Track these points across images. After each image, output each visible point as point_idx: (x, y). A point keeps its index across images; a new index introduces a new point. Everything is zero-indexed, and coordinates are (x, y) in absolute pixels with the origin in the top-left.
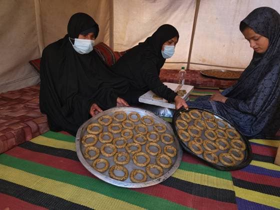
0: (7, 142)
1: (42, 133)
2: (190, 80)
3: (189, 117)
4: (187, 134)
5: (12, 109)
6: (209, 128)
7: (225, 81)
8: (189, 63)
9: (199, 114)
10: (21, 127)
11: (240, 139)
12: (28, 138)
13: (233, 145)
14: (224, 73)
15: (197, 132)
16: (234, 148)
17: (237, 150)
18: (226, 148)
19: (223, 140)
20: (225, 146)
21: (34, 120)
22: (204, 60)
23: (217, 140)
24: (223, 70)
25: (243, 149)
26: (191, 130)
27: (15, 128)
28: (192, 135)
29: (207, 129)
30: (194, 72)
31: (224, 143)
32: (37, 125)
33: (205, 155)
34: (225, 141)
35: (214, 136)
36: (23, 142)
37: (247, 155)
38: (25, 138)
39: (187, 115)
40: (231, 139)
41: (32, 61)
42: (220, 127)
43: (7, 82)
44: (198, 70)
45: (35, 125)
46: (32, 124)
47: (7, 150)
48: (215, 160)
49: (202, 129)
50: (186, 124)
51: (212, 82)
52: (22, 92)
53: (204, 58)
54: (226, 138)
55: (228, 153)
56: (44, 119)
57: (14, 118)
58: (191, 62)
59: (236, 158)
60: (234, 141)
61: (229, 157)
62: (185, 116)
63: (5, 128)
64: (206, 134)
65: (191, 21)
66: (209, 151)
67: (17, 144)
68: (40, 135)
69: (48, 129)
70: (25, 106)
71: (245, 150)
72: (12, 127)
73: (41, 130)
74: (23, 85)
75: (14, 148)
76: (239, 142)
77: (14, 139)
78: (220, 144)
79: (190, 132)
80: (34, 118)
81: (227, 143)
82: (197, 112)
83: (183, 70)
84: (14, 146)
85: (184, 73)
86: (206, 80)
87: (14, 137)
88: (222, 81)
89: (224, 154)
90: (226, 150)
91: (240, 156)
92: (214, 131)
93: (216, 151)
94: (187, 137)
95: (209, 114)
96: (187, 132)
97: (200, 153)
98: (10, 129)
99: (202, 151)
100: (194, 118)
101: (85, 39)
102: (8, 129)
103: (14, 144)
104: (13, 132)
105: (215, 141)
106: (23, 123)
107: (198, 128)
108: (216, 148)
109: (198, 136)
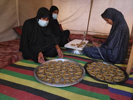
0: (4, 63)
1: (19, 60)
2: (88, 39)
3: (92, 66)
4: (94, 73)
5: (5, 49)
6: (103, 68)
7: (104, 40)
8: (87, 31)
9: (96, 64)
10: (10, 57)
11: (119, 69)
12: (13, 62)
13: (117, 73)
14: (103, 36)
15: (98, 71)
16: (118, 74)
17: (120, 74)
18: (114, 75)
19: (111, 72)
20: (114, 74)
21: (16, 54)
22: (94, 30)
23: (109, 72)
24: (103, 35)
25: (123, 73)
26: (95, 71)
27: (7, 57)
28: (96, 73)
29: (102, 69)
30: (89, 35)
31: (113, 73)
32: (18, 56)
33: (105, 79)
34: (113, 72)
35: (107, 71)
36: (11, 64)
37: (126, 75)
38: (12, 62)
39: (90, 65)
40: (115, 71)
41: (14, 28)
42: (108, 67)
43: (2, 37)
44: (91, 34)
45: (16, 56)
46: (15, 56)
47: (4, 67)
48: (111, 81)
49: (100, 69)
50: (92, 69)
51: (98, 40)
52: (9, 42)
53: (94, 29)
54: (113, 70)
55: (116, 76)
56: (21, 54)
57: (6, 53)
58: (88, 31)
59: (121, 78)
60: (117, 71)
61: (117, 78)
62: (90, 66)
63: (3, 57)
64: (103, 71)
65: (88, 12)
66: (107, 78)
67: (8, 65)
68: (19, 61)
69: (23, 58)
70: (11, 48)
71: (124, 74)
72: (6, 57)
73: (19, 59)
74: (10, 39)
75: (7, 66)
76: (119, 71)
77: (7, 62)
78: (111, 74)
79: (95, 72)
80: (16, 53)
81: (114, 72)
82: (95, 63)
83: (84, 34)
84: (7, 65)
85: (85, 35)
86: (95, 39)
87: (7, 61)
88: (102, 40)
89: (115, 77)
90: (115, 75)
91: (122, 77)
92: (106, 69)
93: (110, 77)
94: (94, 74)
95: (100, 63)
96: (93, 72)
97: (103, 79)
98: (5, 57)
99: (104, 78)
100: (94, 66)
101: (43, 20)
102: (4, 58)
103: (7, 64)
104: (6, 59)
105: (108, 73)
106: (11, 55)
107: (98, 69)
108: (109, 76)
109: (99, 73)
